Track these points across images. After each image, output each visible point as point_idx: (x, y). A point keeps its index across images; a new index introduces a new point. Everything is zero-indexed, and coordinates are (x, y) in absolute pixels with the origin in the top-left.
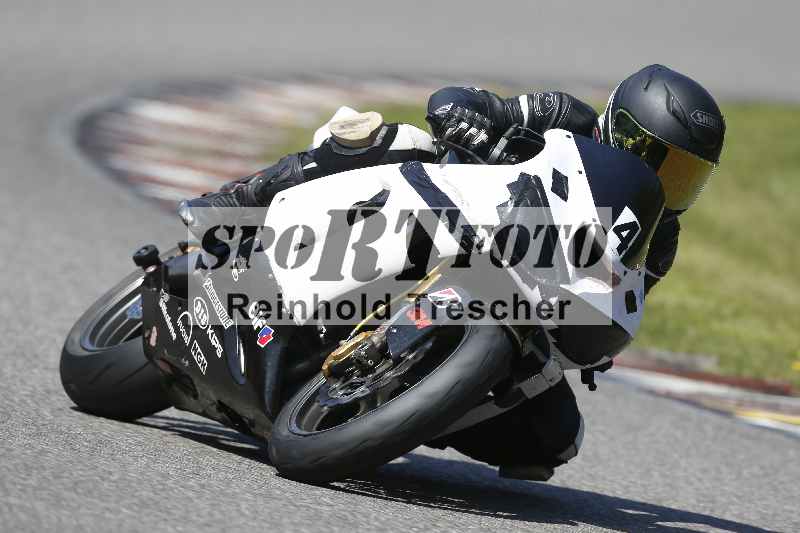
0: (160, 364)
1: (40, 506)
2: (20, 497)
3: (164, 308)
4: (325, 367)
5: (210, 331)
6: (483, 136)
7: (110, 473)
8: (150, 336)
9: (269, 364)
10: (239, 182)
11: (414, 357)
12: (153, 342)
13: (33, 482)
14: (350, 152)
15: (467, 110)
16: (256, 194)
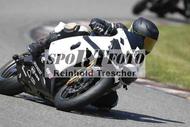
0: (21, 82)
1: (21, 122)
2: (16, 120)
3: (23, 69)
4: (67, 84)
5: (36, 75)
6: (102, 30)
7: (38, 114)
8: (19, 76)
9: (52, 82)
10: (41, 40)
12: (20, 77)
13: (19, 116)
14: (69, 32)
15: (99, 24)
16: (45, 43)
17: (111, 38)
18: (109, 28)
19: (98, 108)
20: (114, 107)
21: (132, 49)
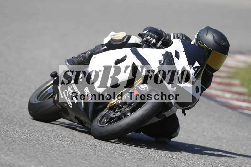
0: (58, 105)
4: (108, 107)
6: (154, 41)
8: (55, 97)
10: (83, 53)
11: (134, 104)
12: (56, 99)
14: (117, 43)
15: (150, 33)
16: (88, 56)
17: (163, 51)
18: (163, 38)
19: (154, 138)
20: (174, 138)
21: (189, 64)
